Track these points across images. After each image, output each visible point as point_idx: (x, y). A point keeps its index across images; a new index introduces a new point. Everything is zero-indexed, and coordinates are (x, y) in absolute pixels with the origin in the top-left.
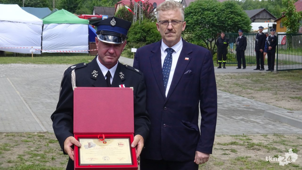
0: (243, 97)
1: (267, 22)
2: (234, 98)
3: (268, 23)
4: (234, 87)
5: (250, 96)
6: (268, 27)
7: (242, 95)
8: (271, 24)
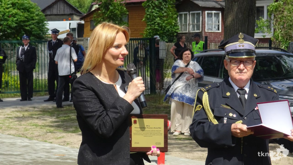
0: (51, 143)
1: (67, 20)
2: (37, 146)
3: (68, 22)
4: (31, 128)
5: (61, 141)
6: (70, 28)
7: (48, 141)
8: (74, 23)
